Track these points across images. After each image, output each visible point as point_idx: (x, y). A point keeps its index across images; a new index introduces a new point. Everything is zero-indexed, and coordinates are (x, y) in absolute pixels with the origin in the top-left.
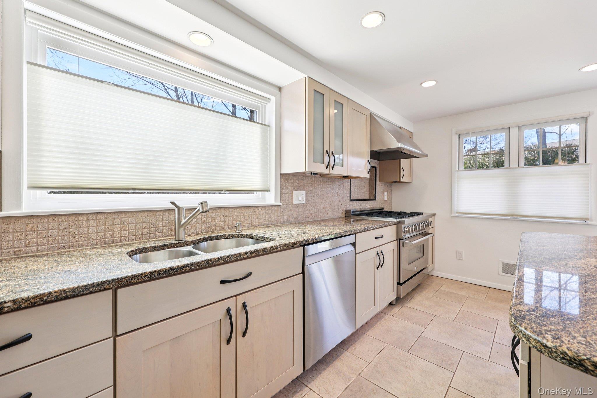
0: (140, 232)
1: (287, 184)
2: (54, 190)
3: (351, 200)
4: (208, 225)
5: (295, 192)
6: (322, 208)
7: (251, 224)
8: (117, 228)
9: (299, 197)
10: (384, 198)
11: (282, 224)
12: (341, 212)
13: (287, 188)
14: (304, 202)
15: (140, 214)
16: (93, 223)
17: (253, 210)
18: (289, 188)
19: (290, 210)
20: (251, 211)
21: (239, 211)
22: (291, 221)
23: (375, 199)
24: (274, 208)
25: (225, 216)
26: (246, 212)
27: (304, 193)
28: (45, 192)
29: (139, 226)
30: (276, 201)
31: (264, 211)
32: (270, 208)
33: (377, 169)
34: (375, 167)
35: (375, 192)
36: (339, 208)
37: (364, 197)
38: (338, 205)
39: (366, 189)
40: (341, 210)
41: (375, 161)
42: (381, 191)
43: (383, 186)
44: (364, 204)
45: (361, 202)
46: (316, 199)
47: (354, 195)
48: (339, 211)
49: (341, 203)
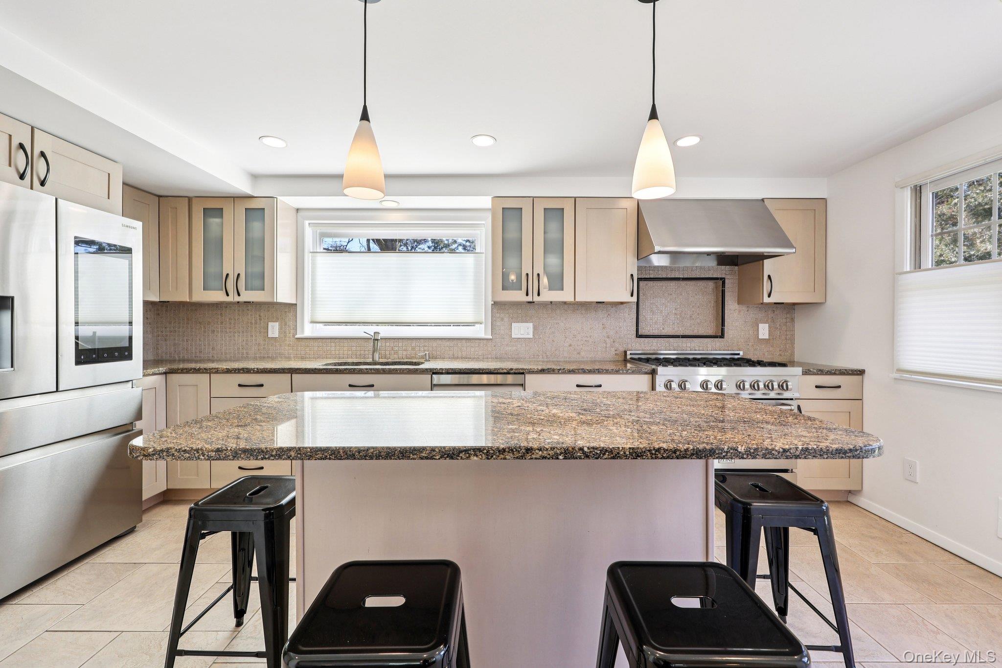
0: (358, 353)
1: (502, 315)
2: (327, 323)
3: (638, 336)
4: (409, 353)
5: (513, 324)
6: (567, 344)
7: (452, 356)
8: (345, 349)
9: (522, 330)
10: (758, 334)
11: (493, 359)
12: (614, 353)
13: (502, 319)
14: (531, 336)
15: (359, 340)
16: (333, 344)
17: (455, 342)
18: (506, 319)
19: (507, 345)
22: (509, 358)
23: (722, 336)
24: (482, 341)
25: (424, 346)
27: (531, 325)
28: (321, 325)
29: (358, 349)
30: (486, 333)
31: (468, 344)
32: (477, 341)
33: (727, 281)
34: (721, 279)
35: (723, 324)
36: (606, 347)
37: (698, 332)
38: (605, 342)
39: (705, 318)
40: (613, 349)
41: (723, 267)
42: (745, 322)
43: (752, 313)
44: (680, 344)
45: (671, 339)
46: (553, 333)
47: (663, 329)
48: (606, 351)
49: (612, 340)
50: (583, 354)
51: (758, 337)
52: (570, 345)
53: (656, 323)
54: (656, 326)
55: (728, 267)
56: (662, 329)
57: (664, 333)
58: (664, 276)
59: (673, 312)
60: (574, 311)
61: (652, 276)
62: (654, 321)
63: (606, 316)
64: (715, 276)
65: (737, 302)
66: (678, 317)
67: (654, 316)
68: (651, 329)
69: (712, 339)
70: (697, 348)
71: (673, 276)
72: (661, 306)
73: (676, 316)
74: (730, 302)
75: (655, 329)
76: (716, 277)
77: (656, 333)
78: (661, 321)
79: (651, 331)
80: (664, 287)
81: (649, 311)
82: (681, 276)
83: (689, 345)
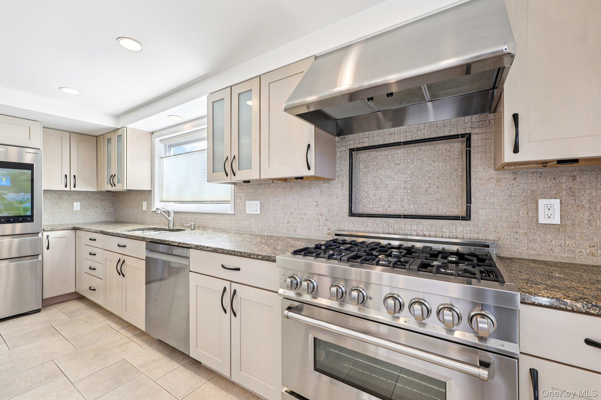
1: (241, 194)
3: (352, 214)
5: (247, 202)
6: (285, 221)
9: (253, 207)
10: (537, 216)
11: (235, 231)
13: (241, 198)
14: (259, 213)
18: (243, 198)
19: (244, 220)
20: (214, 217)
21: (207, 216)
22: (245, 231)
23: (467, 218)
26: (211, 217)
27: (258, 202)
30: (231, 210)
31: (221, 218)
32: (226, 216)
33: (474, 138)
34: (463, 136)
35: (469, 200)
36: (319, 225)
37: (438, 211)
38: (318, 220)
39: (448, 192)
40: (325, 228)
41: (467, 118)
42: (510, 196)
43: (523, 182)
44: (402, 226)
45: (391, 220)
46: (275, 209)
47: (389, 206)
48: (319, 230)
49: (325, 218)
50: (298, 231)
51: (537, 220)
52: (288, 222)
53: (380, 200)
54: (380, 203)
55: (476, 116)
56: (387, 206)
57: (390, 211)
58: (381, 143)
59: (402, 185)
60: (291, 188)
61: (366, 145)
62: (378, 197)
63: (319, 192)
64: (452, 133)
65: (492, 166)
66: (409, 191)
67: (377, 192)
68: (374, 206)
69: (450, 221)
70: (427, 233)
71: (392, 141)
72: (387, 179)
73: (405, 191)
74: (481, 168)
75: (379, 207)
76: (456, 133)
77: (381, 211)
78: (387, 197)
79: (375, 209)
80: (390, 157)
81: (372, 186)
82: (403, 140)
83: (414, 227)
